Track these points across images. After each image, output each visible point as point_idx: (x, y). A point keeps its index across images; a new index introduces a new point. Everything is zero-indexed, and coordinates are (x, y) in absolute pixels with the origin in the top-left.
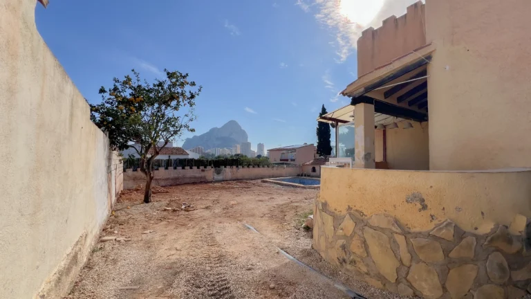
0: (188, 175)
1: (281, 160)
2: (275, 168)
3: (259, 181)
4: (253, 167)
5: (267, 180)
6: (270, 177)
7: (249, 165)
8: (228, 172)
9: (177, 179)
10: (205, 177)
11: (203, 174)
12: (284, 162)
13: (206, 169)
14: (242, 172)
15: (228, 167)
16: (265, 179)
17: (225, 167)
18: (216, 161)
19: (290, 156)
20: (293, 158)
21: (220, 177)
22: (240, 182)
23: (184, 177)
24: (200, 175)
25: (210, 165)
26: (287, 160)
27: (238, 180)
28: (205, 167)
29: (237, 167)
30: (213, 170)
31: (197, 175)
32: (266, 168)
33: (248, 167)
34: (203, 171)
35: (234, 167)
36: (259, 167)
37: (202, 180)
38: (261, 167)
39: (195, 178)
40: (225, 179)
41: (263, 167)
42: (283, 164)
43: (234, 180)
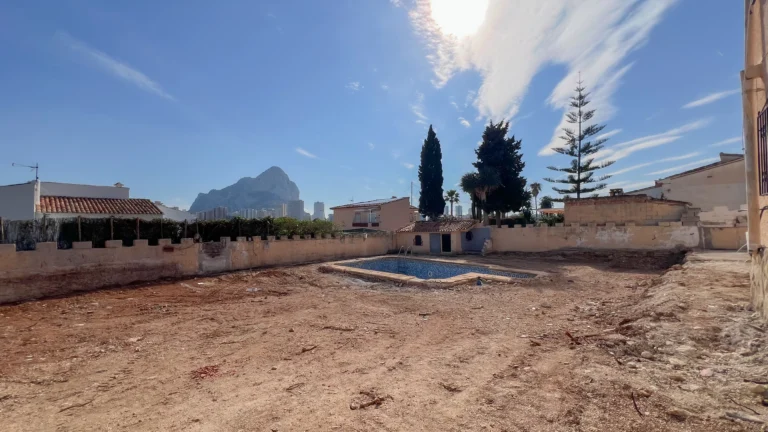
0: (118, 263)
1: (354, 225)
2: (347, 240)
3: (314, 268)
4: (302, 237)
5: (331, 265)
6: (336, 258)
7: (294, 233)
8: (240, 250)
9: (75, 274)
10: (174, 265)
11: (168, 258)
12: (360, 228)
13: (176, 246)
14: (275, 249)
15: (240, 239)
16: (325, 265)
17: (234, 239)
18: (208, 225)
19: (370, 217)
20: (376, 221)
21: (219, 263)
22: (269, 275)
23: (100, 270)
24: (159, 262)
25: (191, 235)
26: (366, 225)
27: (266, 268)
28: (177, 240)
29: (264, 238)
30: (199, 246)
31: (150, 262)
32: (328, 240)
33: (290, 237)
34: (168, 249)
35: (257, 239)
36: (313, 236)
37: (166, 273)
38: (319, 237)
39: (142, 268)
40: (231, 268)
41: (323, 237)
42: (361, 231)
43: (255, 269)
